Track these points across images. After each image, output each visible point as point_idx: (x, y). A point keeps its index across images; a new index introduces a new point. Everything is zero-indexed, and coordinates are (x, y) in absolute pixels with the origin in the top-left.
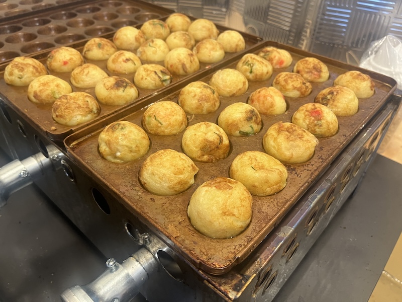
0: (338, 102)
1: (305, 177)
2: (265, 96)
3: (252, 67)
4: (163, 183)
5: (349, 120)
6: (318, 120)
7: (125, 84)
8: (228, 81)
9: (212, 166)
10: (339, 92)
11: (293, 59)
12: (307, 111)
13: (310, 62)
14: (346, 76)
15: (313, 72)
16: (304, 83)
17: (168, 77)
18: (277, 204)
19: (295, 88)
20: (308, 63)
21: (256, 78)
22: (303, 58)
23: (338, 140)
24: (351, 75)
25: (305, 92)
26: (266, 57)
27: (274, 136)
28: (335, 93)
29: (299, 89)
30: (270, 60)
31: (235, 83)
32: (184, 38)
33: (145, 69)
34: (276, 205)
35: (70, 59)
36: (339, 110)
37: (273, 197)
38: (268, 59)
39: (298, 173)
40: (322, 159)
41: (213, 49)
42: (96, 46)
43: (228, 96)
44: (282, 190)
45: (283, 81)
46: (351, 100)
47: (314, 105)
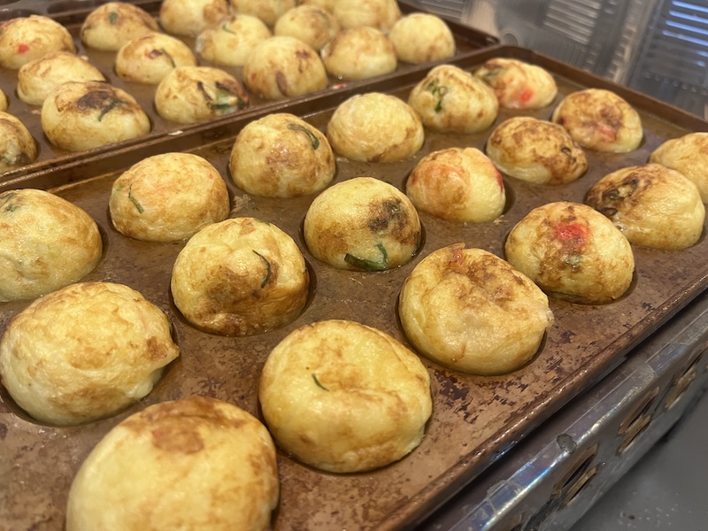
0: (647, 209)
1: (489, 425)
2: (444, 170)
3: (441, 96)
4: (36, 386)
5: (670, 264)
6: (573, 253)
7: (107, 103)
8: (366, 122)
9: (225, 349)
10: (655, 181)
11: (559, 91)
12: (547, 222)
13: (595, 100)
14: (684, 142)
15: (600, 124)
16: (565, 149)
17: (231, 100)
18: (366, 508)
19: (538, 159)
20: (590, 101)
21: (449, 125)
22: (580, 89)
23: (623, 318)
24: (696, 143)
25: (565, 171)
26: (490, 78)
27: (425, 283)
28: (642, 184)
29: (548, 163)
30: (499, 88)
31: (384, 128)
32: (313, 20)
33: (179, 75)
34: (360, 512)
35: (34, 42)
36: (647, 230)
37: (363, 480)
38: (494, 83)
39: (469, 408)
40: (560, 371)
41: (367, 49)
42: (105, 19)
43: (365, 159)
44: (397, 462)
45: (510, 138)
46: (686, 208)
47: (570, 209)
